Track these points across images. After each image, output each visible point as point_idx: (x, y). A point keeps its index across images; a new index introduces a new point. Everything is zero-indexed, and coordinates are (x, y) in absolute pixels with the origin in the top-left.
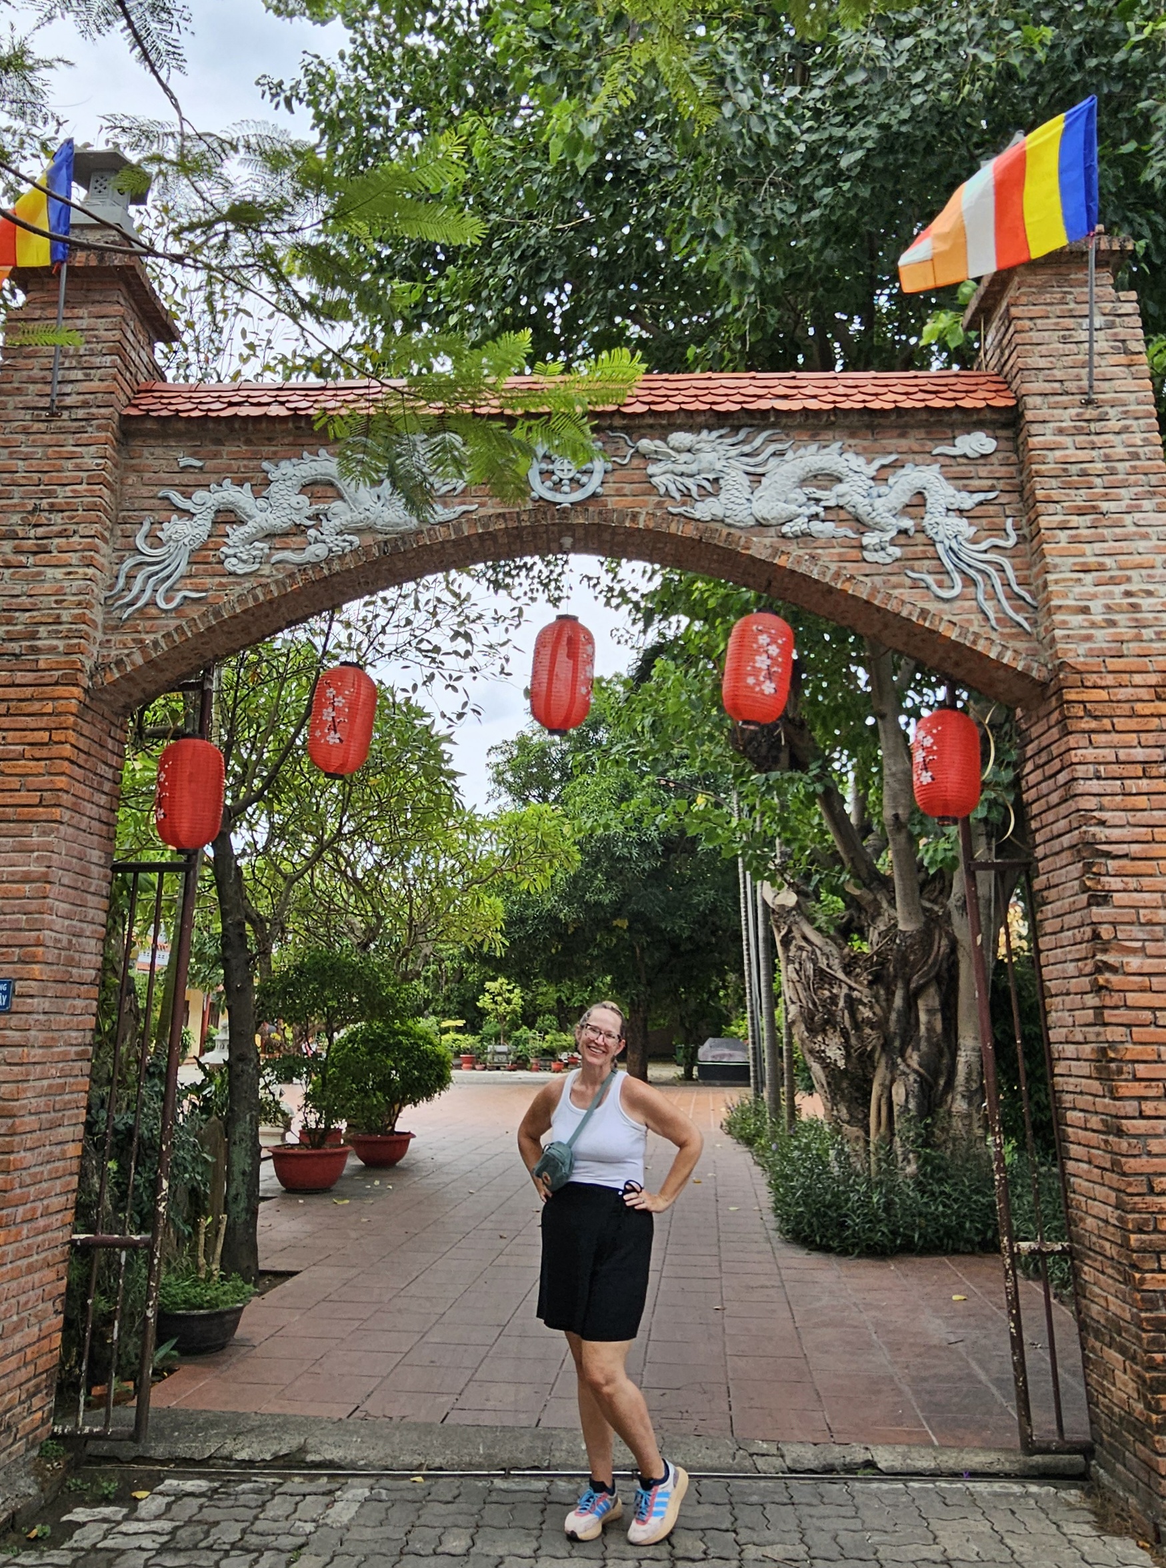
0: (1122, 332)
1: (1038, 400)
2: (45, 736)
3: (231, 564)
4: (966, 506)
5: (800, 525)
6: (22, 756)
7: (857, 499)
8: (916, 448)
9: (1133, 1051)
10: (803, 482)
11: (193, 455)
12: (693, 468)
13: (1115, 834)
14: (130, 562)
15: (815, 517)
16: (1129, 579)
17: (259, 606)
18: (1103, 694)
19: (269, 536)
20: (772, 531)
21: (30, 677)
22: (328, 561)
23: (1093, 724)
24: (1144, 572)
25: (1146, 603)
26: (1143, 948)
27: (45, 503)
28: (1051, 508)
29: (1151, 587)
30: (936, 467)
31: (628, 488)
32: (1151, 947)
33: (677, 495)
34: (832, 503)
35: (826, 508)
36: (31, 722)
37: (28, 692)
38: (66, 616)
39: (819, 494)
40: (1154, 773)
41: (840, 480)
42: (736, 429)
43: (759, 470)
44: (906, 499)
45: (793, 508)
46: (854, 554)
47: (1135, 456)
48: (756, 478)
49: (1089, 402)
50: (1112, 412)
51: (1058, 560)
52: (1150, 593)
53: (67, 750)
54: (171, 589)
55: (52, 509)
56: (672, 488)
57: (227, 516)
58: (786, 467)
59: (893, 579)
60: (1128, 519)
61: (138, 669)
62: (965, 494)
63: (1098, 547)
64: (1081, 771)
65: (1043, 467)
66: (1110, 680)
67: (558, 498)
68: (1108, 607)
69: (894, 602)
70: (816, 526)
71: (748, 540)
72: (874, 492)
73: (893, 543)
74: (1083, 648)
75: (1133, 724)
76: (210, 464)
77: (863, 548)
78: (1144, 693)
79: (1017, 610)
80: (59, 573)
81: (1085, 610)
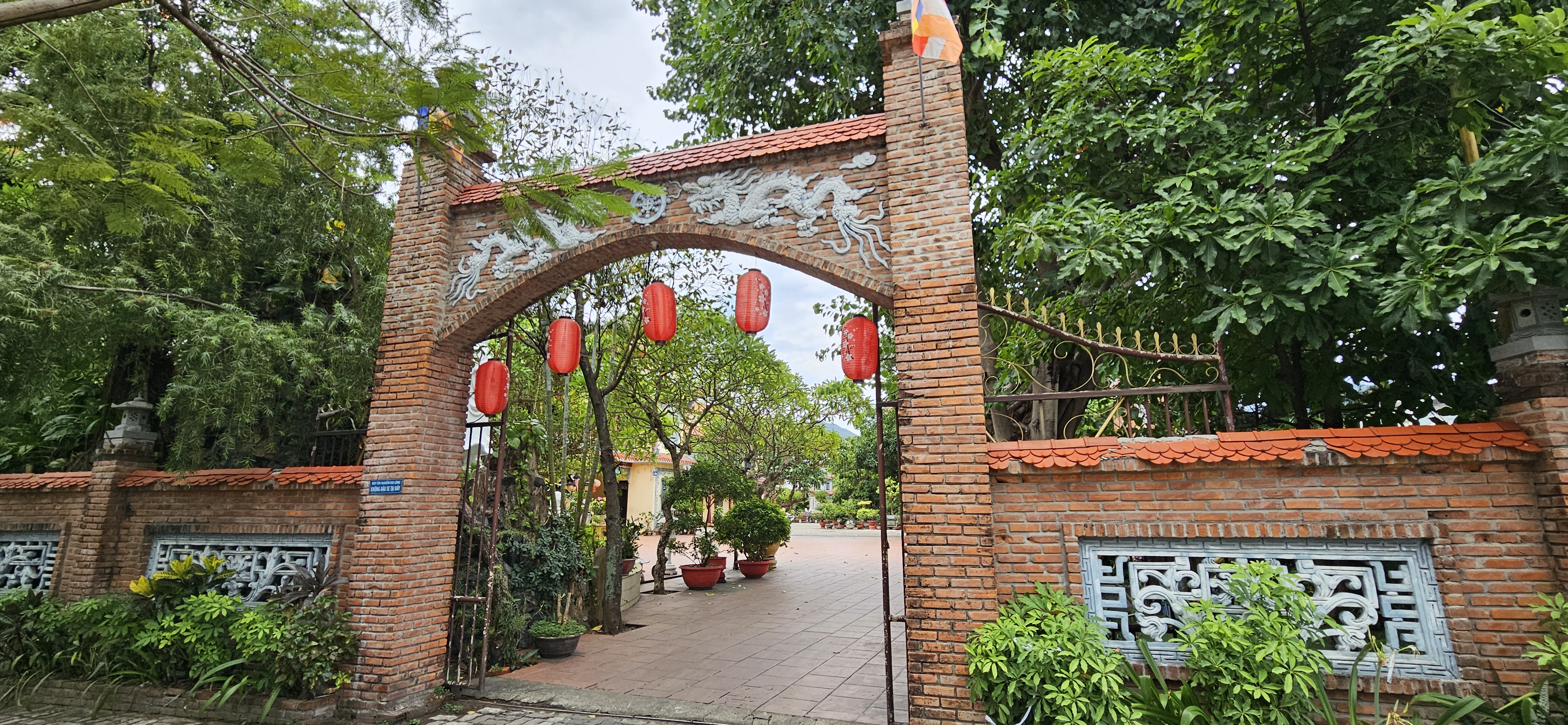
0: (947, 78)
1: (895, 128)
2: (415, 366)
3: (498, 275)
4: (855, 198)
5: (765, 220)
6: (407, 376)
7: (795, 201)
8: (831, 166)
9: (917, 507)
10: (768, 195)
11: (483, 221)
12: (710, 196)
13: (917, 383)
14: (456, 278)
15: (773, 214)
16: (938, 232)
17: (507, 294)
18: (917, 302)
19: (514, 258)
20: (750, 226)
21: (409, 338)
22: (536, 269)
23: (910, 320)
24: (948, 226)
25: (946, 245)
26: (927, 449)
27: (416, 254)
28: (897, 193)
29: (950, 235)
30: (841, 177)
31: (678, 211)
32: (932, 448)
33: (702, 212)
34: (782, 206)
35: (779, 209)
36: (410, 359)
37: (409, 345)
38: (424, 308)
39: (775, 201)
40: (943, 346)
41: (787, 192)
42: (734, 170)
43: (744, 192)
44: (823, 198)
45: (761, 211)
46: (793, 233)
47: (949, 155)
48: (743, 196)
49: (923, 126)
50: (937, 130)
51: (898, 225)
52: (949, 239)
53: (424, 371)
54: (472, 289)
55: (420, 256)
56: (699, 208)
57: (496, 250)
58: (759, 188)
59: (814, 245)
60: (941, 194)
61: (458, 330)
62: (856, 191)
63: (921, 214)
64: (900, 348)
65: (894, 169)
66: (922, 293)
67: (643, 221)
68: (924, 250)
69: (810, 259)
70: (774, 220)
71: (735, 233)
72: (805, 196)
73: (814, 224)
74: (907, 276)
75: (933, 318)
76: (490, 224)
77: (797, 229)
78: (941, 300)
79: (881, 256)
80: (421, 287)
81: (911, 253)
